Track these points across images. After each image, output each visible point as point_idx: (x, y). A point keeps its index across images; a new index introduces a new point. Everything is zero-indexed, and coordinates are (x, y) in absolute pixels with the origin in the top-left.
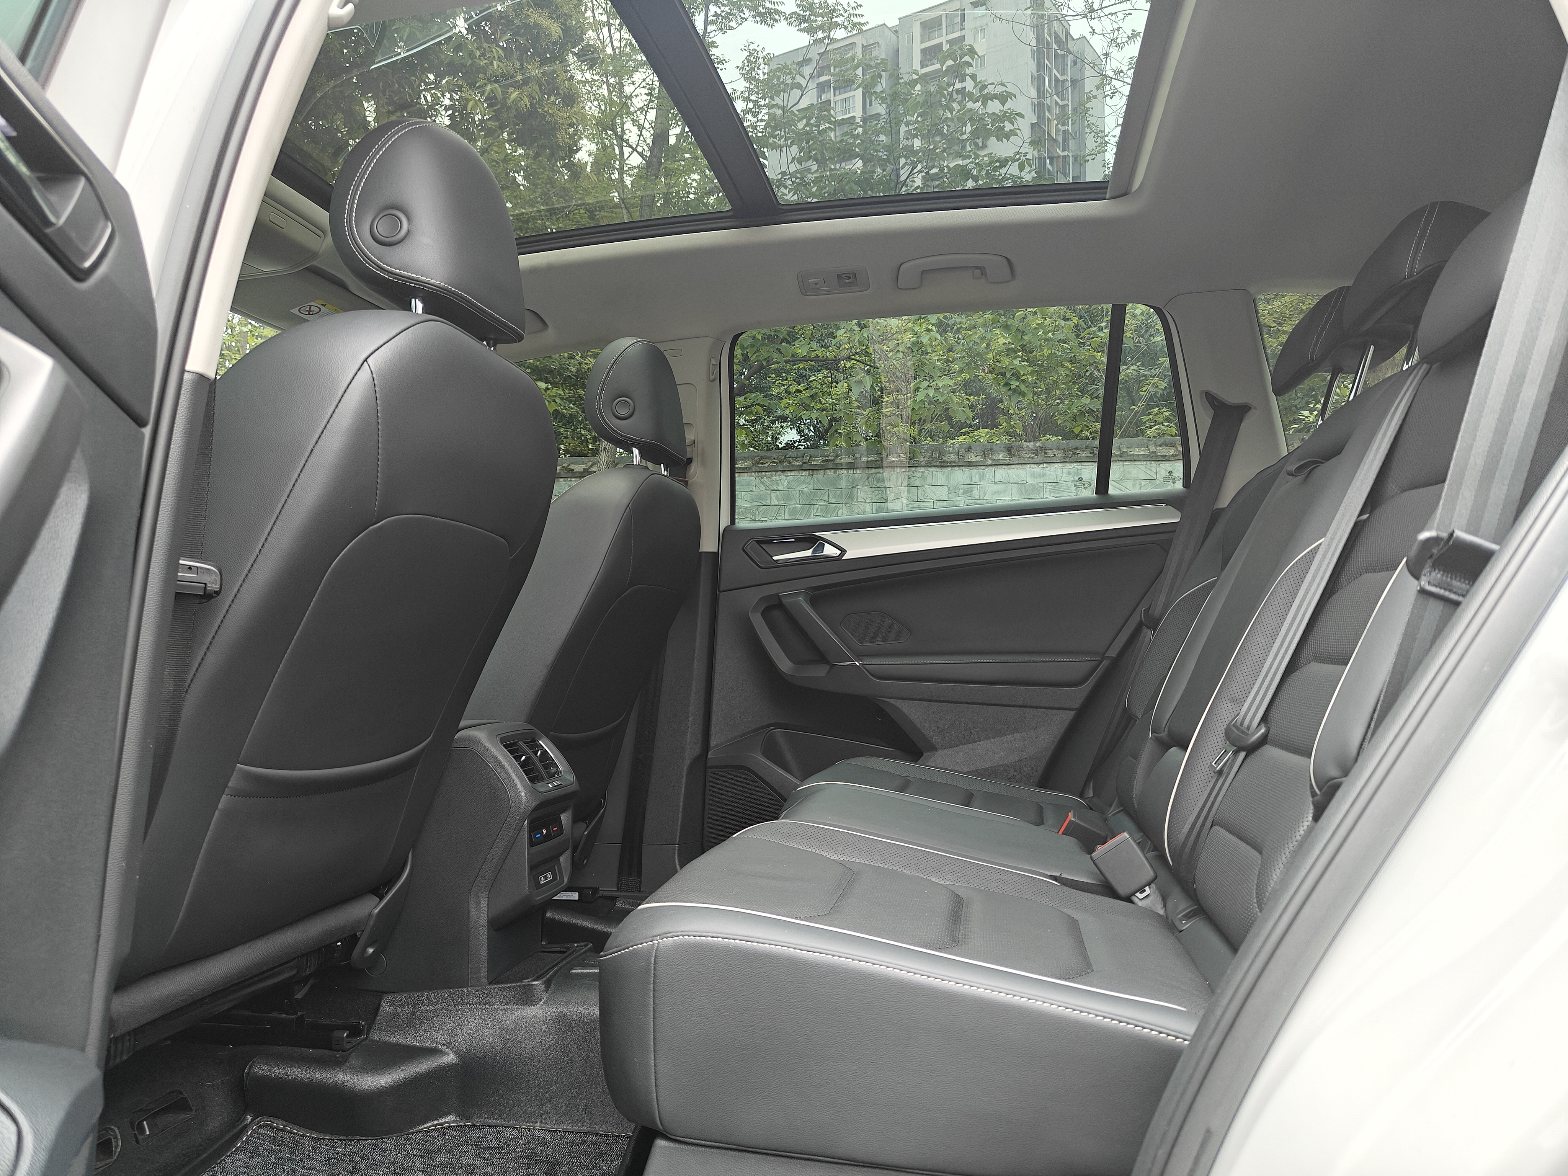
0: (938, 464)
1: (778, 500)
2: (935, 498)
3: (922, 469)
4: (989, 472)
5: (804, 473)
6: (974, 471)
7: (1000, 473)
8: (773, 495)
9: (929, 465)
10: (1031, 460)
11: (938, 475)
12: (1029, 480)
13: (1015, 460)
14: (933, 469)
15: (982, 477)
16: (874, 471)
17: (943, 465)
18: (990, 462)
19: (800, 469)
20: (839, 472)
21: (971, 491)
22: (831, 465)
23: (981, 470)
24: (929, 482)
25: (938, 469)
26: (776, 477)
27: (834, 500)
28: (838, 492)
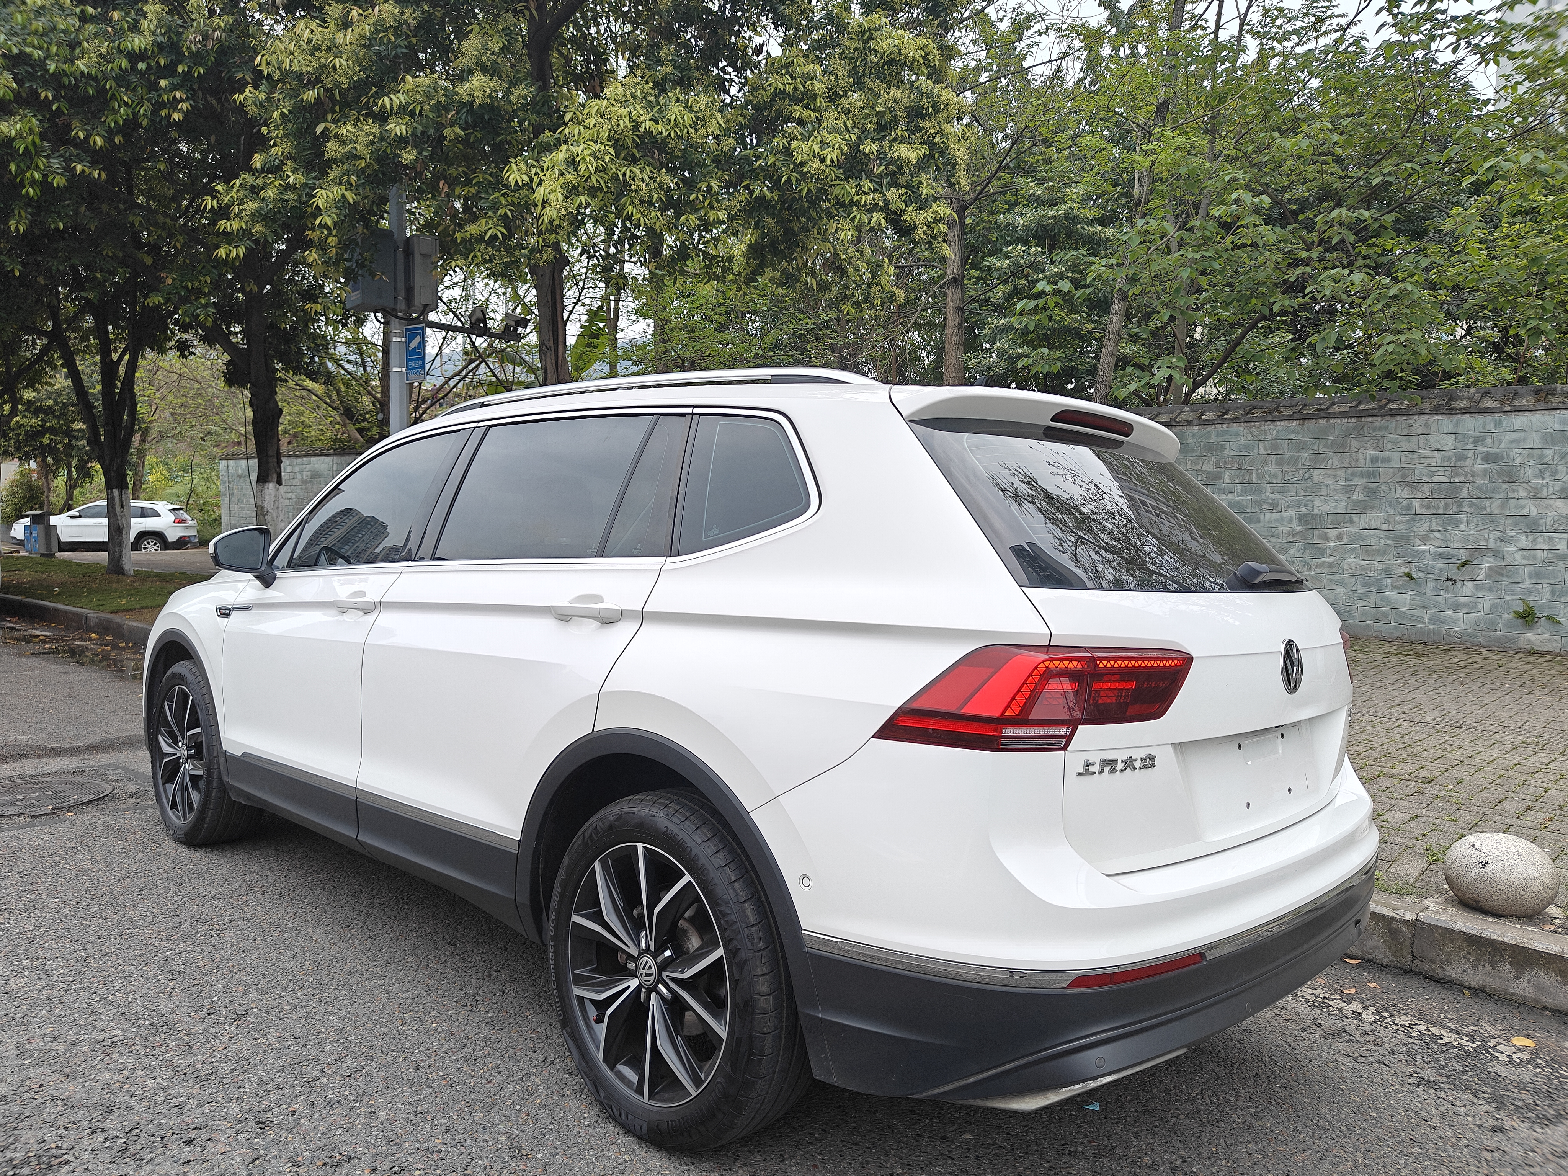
0: (1445, 411)
1: (1266, 449)
2: (1439, 447)
3: (1427, 417)
4: (1506, 419)
5: (1294, 423)
6: (1489, 418)
7: (1521, 420)
8: (1261, 444)
9: (1435, 412)
10: (1561, 406)
11: (1446, 423)
12: (1557, 427)
13: (1541, 405)
14: (1439, 417)
15: (1498, 424)
16: (1370, 419)
17: (1451, 412)
18: (1508, 408)
19: (1290, 418)
20: (1332, 421)
21: (1484, 440)
22: (1323, 414)
23: (1497, 416)
24: (1433, 429)
25: (1445, 416)
26: (1265, 427)
27: (1324, 450)
28: (1329, 442)
